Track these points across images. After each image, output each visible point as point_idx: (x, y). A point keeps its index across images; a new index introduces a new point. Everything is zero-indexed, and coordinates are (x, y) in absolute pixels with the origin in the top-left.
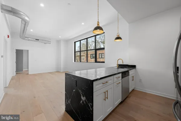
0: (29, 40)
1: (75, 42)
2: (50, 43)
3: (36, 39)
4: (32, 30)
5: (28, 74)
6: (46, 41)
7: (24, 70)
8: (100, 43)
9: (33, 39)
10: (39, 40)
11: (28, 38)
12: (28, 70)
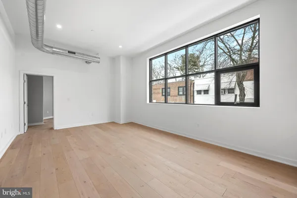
0: (53, 53)
1: (151, 60)
2: (99, 62)
3: (69, 52)
4: (59, 26)
5: (52, 129)
6: (90, 56)
7: (44, 118)
8: (175, 69)
9: (62, 50)
10: (74, 53)
11: (52, 47)
12: (53, 119)
